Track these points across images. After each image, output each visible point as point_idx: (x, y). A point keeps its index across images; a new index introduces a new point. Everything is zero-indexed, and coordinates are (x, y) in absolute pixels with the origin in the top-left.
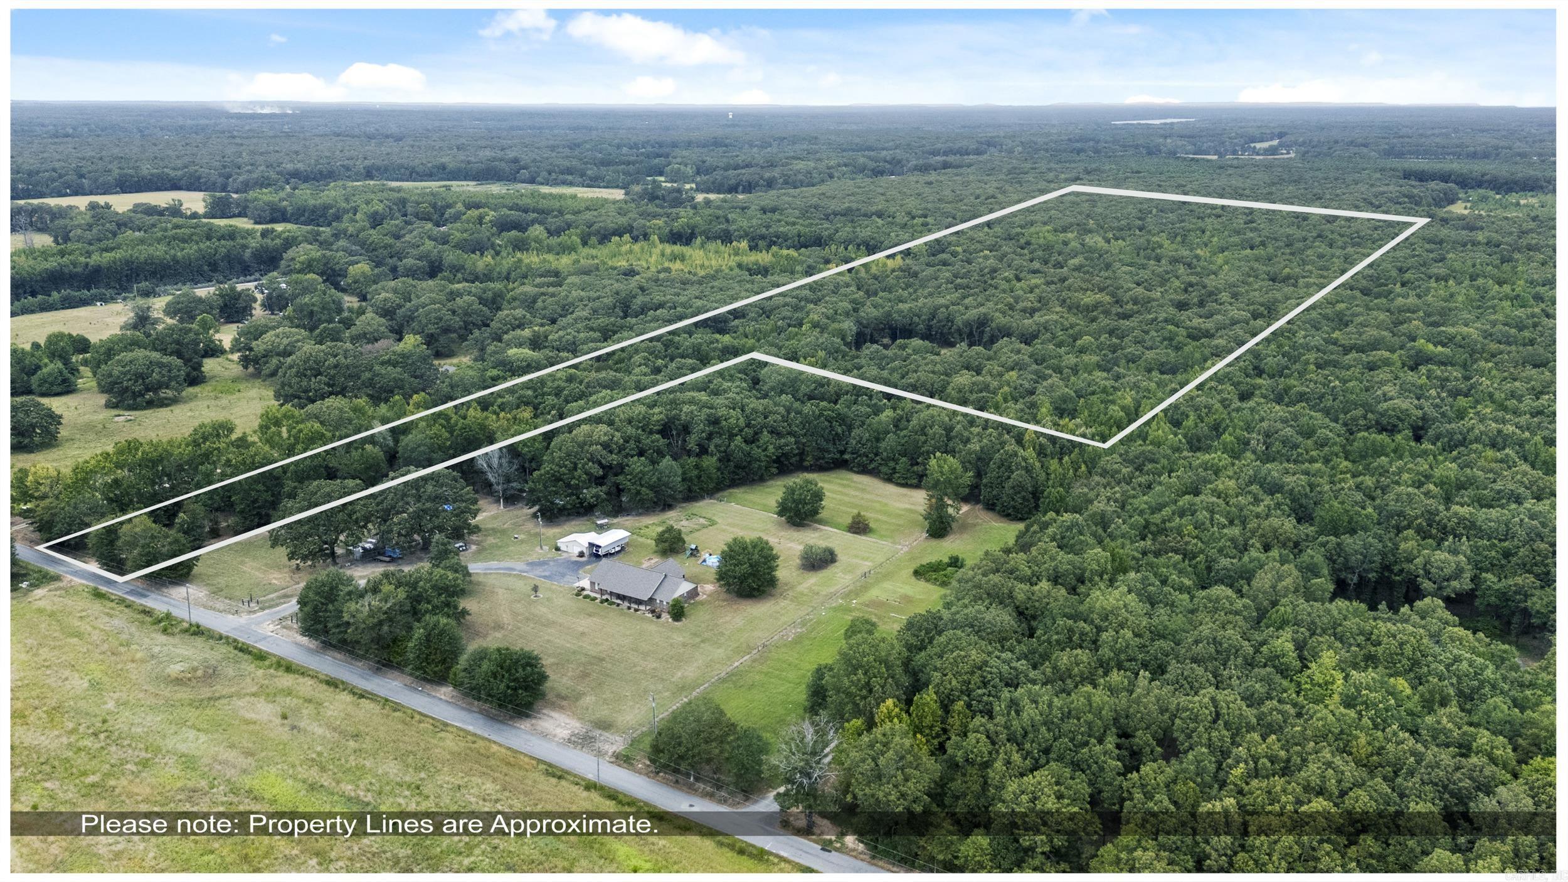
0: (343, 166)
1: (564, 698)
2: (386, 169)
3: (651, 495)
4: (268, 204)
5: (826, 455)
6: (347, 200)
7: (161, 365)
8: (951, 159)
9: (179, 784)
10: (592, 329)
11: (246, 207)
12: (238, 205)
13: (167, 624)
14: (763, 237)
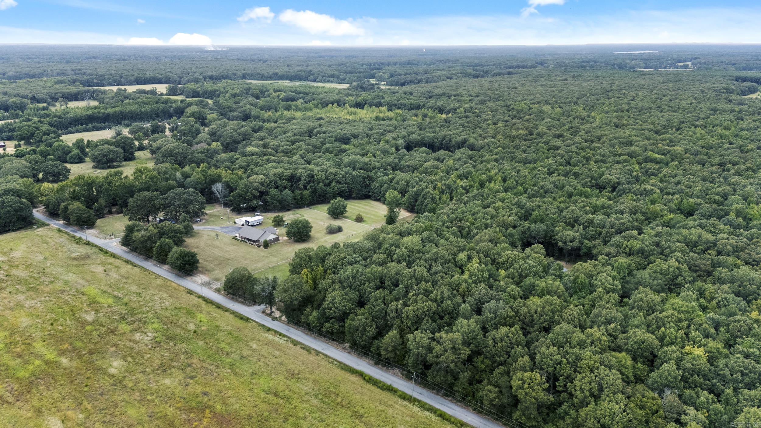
0: (233, 73)
1: (207, 270)
2: (252, 75)
3: (278, 204)
4: (191, 89)
5: (361, 193)
6: (224, 88)
7: (114, 152)
8: (511, 70)
9: (60, 289)
10: (288, 141)
11: (183, 91)
12: (180, 90)
13: (79, 241)
14: (395, 105)
